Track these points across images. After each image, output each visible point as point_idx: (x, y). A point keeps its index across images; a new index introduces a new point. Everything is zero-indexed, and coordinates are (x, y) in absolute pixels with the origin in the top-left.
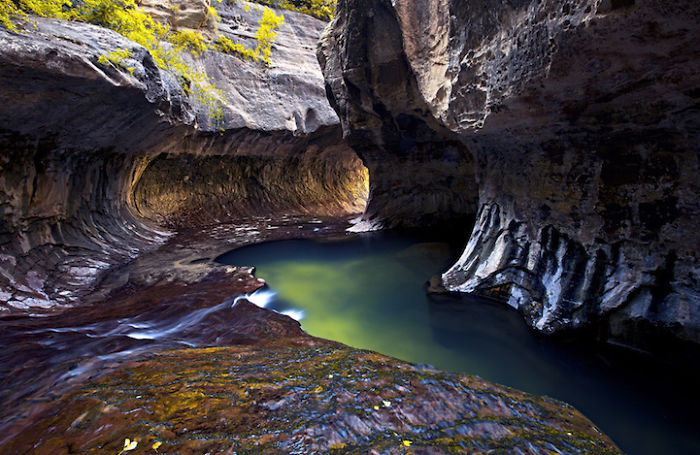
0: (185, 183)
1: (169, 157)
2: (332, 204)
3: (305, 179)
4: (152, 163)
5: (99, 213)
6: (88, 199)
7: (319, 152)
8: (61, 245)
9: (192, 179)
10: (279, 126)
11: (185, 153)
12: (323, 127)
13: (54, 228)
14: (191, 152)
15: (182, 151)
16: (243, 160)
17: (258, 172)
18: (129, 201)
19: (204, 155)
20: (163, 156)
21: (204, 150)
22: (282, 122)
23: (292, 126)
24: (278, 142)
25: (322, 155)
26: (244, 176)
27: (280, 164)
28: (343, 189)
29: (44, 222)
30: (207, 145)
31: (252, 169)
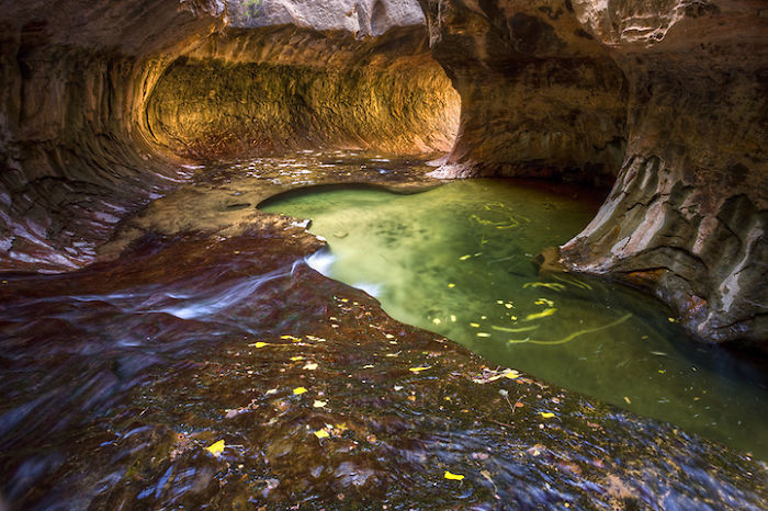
0: (210, 100)
1: (189, 62)
2: (400, 137)
3: (366, 102)
4: (167, 72)
5: (104, 135)
6: (92, 119)
7: (386, 65)
8: (64, 179)
9: (220, 95)
10: (336, 25)
11: (211, 58)
12: (395, 30)
13: (51, 155)
14: (217, 56)
15: (207, 55)
16: (287, 71)
17: (305, 88)
18: (141, 123)
19: (236, 62)
20: (181, 61)
21: (235, 56)
22: (341, 19)
23: (353, 24)
24: (334, 47)
25: (391, 69)
26: (288, 94)
27: (334, 78)
28: (416, 117)
29: (39, 148)
30: (240, 49)
31: (297, 84)
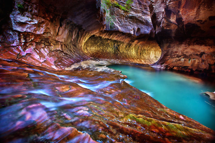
0: (98, 45)
1: (95, 36)
2: (138, 60)
3: (132, 51)
4: (90, 38)
5: (74, 45)
6: (73, 41)
7: (138, 43)
8: (63, 52)
9: (100, 45)
10: (128, 32)
11: (100, 36)
12: (142, 34)
13: (62, 45)
14: (101, 36)
15: (99, 35)
16: (115, 41)
17: (118, 46)
18: (83, 46)
19: (105, 38)
20: (94, 36)
21: (105, 36)
22: (130, 31)
23: (132, 32)
24: (127, 37)
25: (139, 44)
26: (114, 47)
27: (125, 44)
28: (143, 56)
29: (59, 43)
30: (106, 35)
31: (117, 45)
